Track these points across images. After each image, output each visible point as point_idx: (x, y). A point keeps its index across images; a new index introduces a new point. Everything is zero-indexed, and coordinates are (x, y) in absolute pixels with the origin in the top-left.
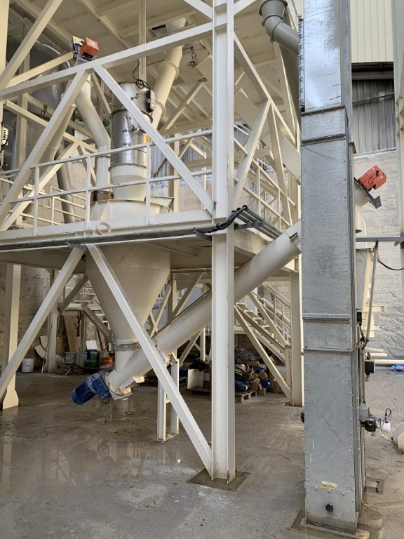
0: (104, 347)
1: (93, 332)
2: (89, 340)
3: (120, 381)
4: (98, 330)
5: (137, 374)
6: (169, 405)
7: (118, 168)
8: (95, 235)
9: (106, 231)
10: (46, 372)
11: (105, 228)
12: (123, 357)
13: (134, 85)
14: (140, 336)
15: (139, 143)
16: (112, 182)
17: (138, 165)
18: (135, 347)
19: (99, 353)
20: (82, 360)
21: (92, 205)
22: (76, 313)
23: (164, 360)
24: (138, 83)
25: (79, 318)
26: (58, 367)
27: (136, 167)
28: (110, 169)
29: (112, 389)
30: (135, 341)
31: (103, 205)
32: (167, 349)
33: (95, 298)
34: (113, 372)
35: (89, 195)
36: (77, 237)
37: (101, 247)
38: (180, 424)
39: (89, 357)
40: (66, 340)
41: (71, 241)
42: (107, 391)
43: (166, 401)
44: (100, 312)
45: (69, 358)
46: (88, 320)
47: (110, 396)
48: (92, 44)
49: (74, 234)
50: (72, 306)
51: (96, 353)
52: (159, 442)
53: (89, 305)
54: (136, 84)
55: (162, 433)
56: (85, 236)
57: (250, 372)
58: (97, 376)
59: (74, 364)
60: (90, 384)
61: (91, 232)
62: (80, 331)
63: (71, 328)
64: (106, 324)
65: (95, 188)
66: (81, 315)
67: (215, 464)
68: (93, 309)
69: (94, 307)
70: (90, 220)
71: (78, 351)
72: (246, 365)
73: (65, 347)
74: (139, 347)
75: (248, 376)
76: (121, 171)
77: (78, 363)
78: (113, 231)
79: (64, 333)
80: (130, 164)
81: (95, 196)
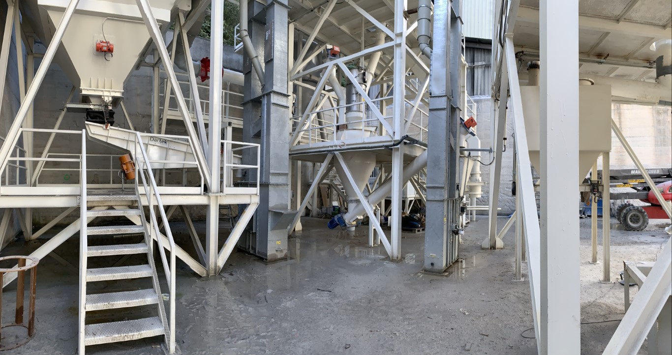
0: (342, 203)
1: (336, 197)
2: (334, 201)
3: (351, 217)
4: (339, 195)
5: (359, 215)
6: (375, 230)
7: (349, 113)
8: (338, 148)
9: (344, 145)
10: (312, 216)
11: (343, 144)
12: (352, 207)
13: (357, 70)
14: (360, 196)
15: (360, 101)
16: (347, 121)
17: (359, 111)
18: (358, 201)
19: (339, 208)
20: (330, 211)
21: (337, 131)
22: (326, 186)
23: (372, 208)
24: (359, 68)
25: (328, 189)
26: (318, 215)
27: (358, 112)
28: (345, 113)
29: (347, 221)
30: (358, 198)
31: (342, 132)
32: (374, 203)
33: (338, 177)
34: (347, 213)
35: (335, 128)
36: (330, 149)
37: (341, 153)
38: (380, 240)
39: (334, 210)
40: (321, 200)
41: (327, 151)
42: (345, 223)
43: (373, 228)
44: (340, 185)
45: (324, 209)
46: (333, 190)
47: (346, 225)
48: (337, 49)
49: (328, 147)
50: (325, 181)
51: (338, 208)
52: (371, 247)
53: (334, 181)
54: (358, 69)
55: (372, 243)
56: (334, 148)
57: (422, 218)
58: (339, 215)
59: (326, 213)
60: (336, 219)
61: (336, 146)
62: (329, 196)
63: (324, 194)
64: (343, 192)
65: (338, 124)
66: (330, 186)
67: (392, 253)
68: (336, 183)
69: (336, 182)
70: (336, 140)
71: (328, 207)
72: (420, 214)
73: (321, 204)
74: (360, 202)
75: (421, 220)
76: (352, 114)
77: (328, 213)
78: (347, 145)
79: (321, 196)
80: (355, 111)
81: (338, 128)
